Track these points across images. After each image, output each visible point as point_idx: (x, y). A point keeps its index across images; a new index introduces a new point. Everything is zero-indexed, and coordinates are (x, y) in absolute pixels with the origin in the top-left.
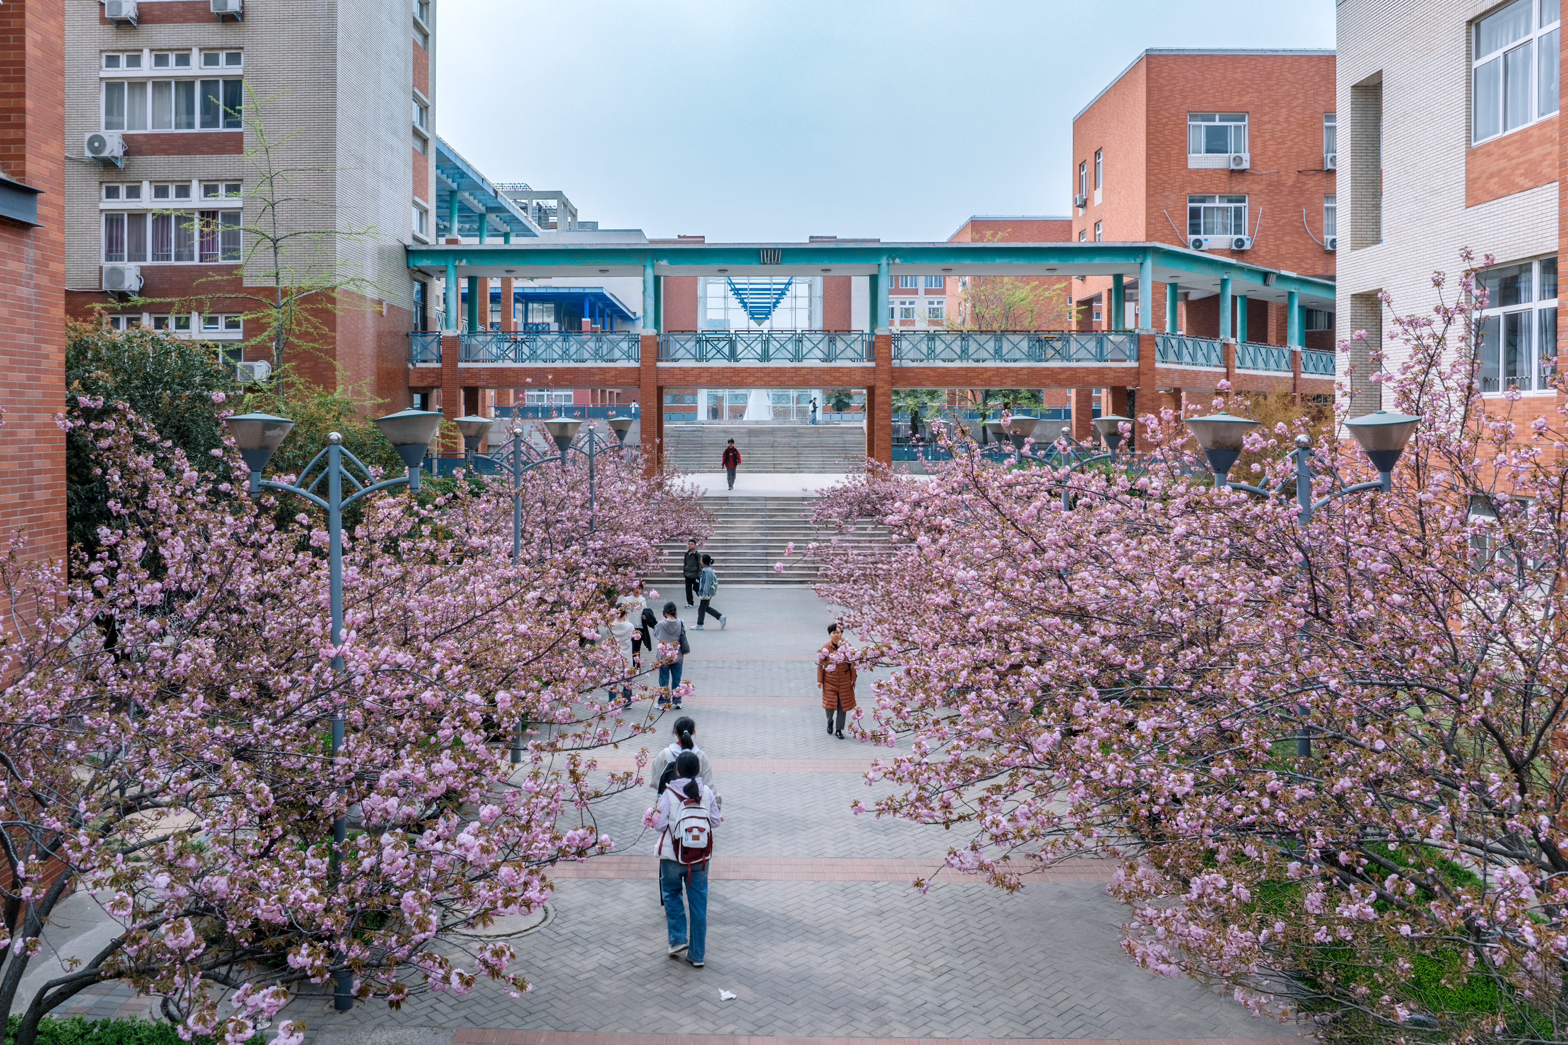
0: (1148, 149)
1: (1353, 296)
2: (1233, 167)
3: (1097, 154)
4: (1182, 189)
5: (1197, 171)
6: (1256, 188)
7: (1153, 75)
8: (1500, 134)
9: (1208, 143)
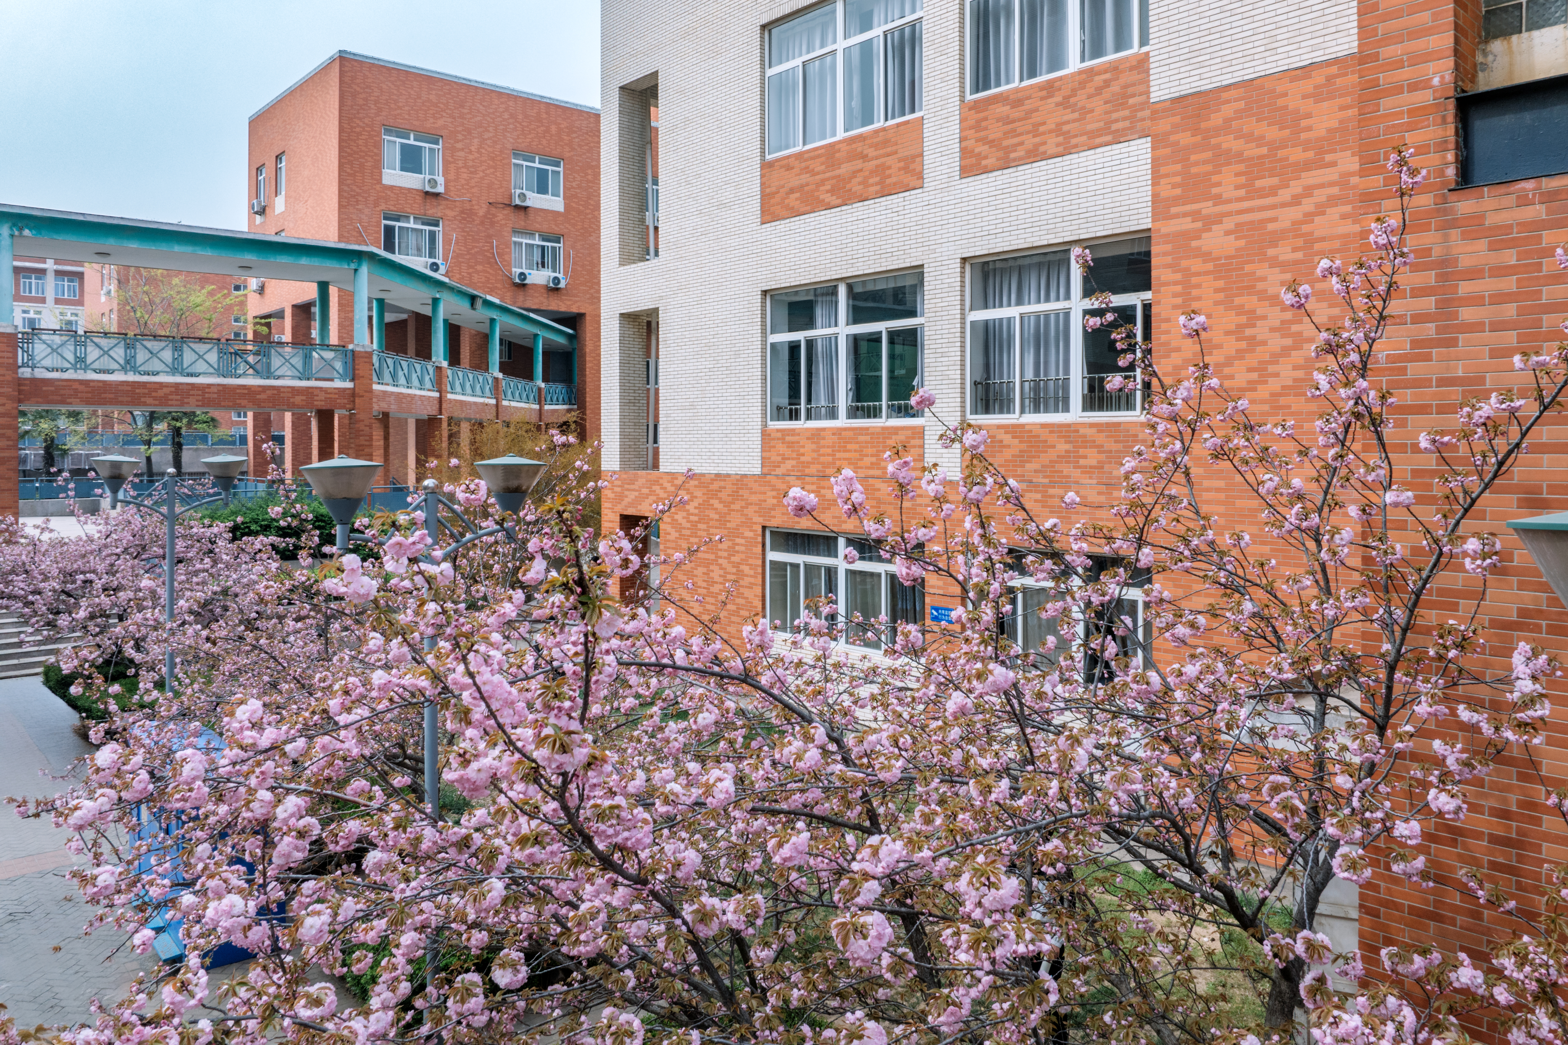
0: (340, 157)
1: (622, 315)
2: (428, 189)
3: (278, 158)
4: (376, 204)
5: (392, 188)
6: (450, 213)
7: (346, 79)
8: (799, 148)
9: (402, 161)
